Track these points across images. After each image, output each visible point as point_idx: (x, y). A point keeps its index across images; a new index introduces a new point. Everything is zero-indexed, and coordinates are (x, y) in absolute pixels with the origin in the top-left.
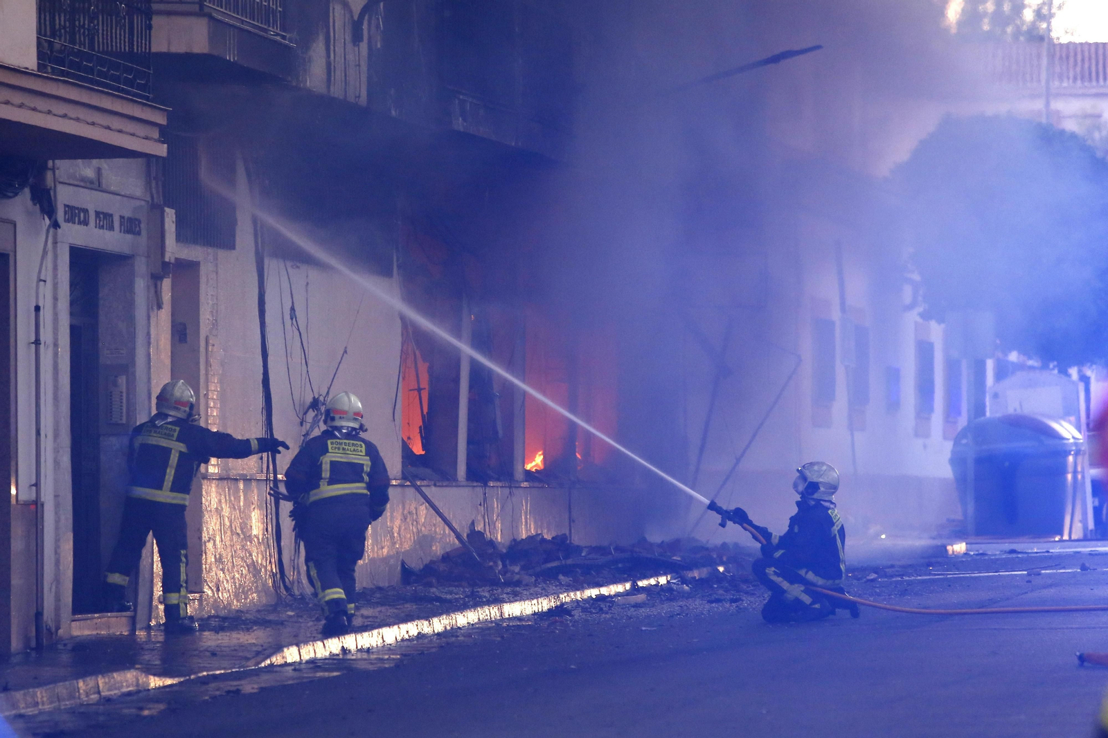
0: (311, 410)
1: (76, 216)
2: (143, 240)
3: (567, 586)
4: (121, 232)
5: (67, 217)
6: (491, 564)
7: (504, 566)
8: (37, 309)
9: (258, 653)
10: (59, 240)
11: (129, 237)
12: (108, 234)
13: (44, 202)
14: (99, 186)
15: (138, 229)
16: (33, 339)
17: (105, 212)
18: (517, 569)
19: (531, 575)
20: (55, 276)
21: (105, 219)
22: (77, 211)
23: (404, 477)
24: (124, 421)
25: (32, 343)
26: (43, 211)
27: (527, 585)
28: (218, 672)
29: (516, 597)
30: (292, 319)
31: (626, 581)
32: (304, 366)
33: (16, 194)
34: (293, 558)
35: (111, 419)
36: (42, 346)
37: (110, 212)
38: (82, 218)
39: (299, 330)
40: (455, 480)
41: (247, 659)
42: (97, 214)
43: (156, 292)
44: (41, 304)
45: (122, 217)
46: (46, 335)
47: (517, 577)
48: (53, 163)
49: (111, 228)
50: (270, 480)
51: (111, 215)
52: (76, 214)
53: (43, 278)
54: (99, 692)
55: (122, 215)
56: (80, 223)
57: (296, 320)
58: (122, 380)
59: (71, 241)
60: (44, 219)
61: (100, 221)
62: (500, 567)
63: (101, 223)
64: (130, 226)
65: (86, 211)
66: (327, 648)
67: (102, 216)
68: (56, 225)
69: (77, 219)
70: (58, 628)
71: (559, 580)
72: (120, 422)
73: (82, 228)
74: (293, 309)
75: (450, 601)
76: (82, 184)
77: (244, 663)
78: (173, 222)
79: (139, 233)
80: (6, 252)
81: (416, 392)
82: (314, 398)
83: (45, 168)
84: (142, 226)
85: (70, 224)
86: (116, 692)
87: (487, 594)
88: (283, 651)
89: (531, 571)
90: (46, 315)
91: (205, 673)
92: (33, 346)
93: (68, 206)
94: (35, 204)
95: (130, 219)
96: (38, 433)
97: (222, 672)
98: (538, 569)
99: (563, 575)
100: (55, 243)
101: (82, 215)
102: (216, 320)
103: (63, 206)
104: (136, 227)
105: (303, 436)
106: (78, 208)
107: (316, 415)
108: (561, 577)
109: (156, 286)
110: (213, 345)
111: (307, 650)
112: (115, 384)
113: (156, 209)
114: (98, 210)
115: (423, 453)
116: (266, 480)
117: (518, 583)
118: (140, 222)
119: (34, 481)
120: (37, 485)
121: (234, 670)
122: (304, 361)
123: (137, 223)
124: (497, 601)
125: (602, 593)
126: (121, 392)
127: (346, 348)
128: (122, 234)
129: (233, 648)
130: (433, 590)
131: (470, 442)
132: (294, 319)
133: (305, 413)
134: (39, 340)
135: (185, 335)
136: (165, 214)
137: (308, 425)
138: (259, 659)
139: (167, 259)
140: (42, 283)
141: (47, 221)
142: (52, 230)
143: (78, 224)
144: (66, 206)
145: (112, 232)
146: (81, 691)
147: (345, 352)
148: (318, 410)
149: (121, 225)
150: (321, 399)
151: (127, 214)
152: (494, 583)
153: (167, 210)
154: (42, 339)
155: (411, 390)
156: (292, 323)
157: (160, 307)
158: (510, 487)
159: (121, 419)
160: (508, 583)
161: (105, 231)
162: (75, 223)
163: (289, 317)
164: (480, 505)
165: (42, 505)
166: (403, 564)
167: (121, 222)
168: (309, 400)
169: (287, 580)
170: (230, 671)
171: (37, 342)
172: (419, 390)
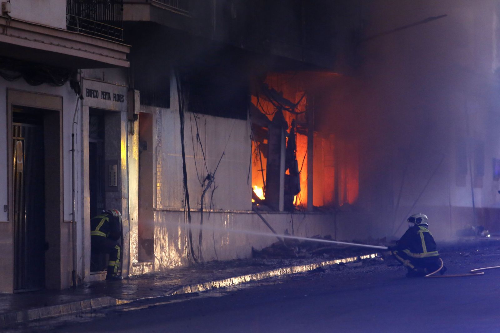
0: (207, 180)
1: (92, 94)
2: (125, 104)
3: (327, 258)
4: (114, 101)
5: (88, 94)
6: (293, 248)
7: (299, 249)
8: (73, 135)
9: (171, 289)
10: (84, 104)
11: (118, 103)
12: (108, 102)
13: (76, 88)
14: (103, 80)
15: (122, 99)
16: (71, 149)
17: (106, 91)
18: (304, 251)
19: (310, 254)
20: (82, 121)
21: (106, 95)
22: (92, 92)
23: (253, 210)
24: (116, 185)
25: (71, 151)
26: (75, 91)
27: (308, 258)
28: (150, 298)
29: (300, 264)
30: (197, 139)
31: (355, 256)
32: (203, 160)
33: (63, 84)
34: (198, 246)
35: (110, 184)
36: (75, 152)
37: (109, 92)
38: (95, 95)
39: (201, 144)
40: (278, 210)
41: (166, 292)
42: (103, 93)
43: (131, 128)
44: (75, 134)
45: (114, 94)
46: (77, 147)
47: (303, 255)
48: (80, 70)
49: (109, 99)
50: (186, 211)
51: (109, 94)
52: (92, 93)
53: (76, 121)
54: (91, 307)
55: (115, 93)
56: (94, 97)
57: (199, 140)
58: (115, 167)
59: (90, 105)
60: (76, 95)
61: (104, 96)
62: (297, 250)
63: (105, 97)
64: (118, 98)
65: (97, 92)
66: (205, 287)
67: (104, 94)
68: (82, 98)
69: (92, 95)
70: (84, 278)
71: (323, 256)
72: (114, 185)
73: (95, 99)
74: (198, 135)
75: (268, 266)
76: (95, 80)
77: (164, 293)
78: (139, 96)
79: (123, 101)
80: (58, 110)
81: (261, 172)
82: (208, 174)
83: (77, 72)
84: (124, 98)
85: (89, 98)
86: (99, 306)
87: (288, 262)
88: (183, 288)
89: (311, 252)
90: (77, 138)
91: (144, 298)
92: (71, 152)
93: (88, 89)
94: (72, 89)
95: (118, 95)
96: (73, 191)
97: (152, 297)
98: (314, 251)
99: (326, 254)
100: (82, 106)
101: (95, 93)
102: (161, 140)
103: (86, 90)
104: (121, 99)
105: (204, 191)
106: (93, 90)
107: (209, 182)
108: (325, 254)
109: (131, 125)
110: (159, 151)
111: (195, 288)
112: (112, 169)
113: (131, 91)
114: (103, 91)
115: (264, 198)
116: (185, 211)
117: (304, 257)
118: (123, 96)
119: (71, 212)
120: (73, 214)
121: (158, 297)
122: (203, 158)
123: (122, 96)
124: (291, 265)
125: (343, 262)
126: (115, 172)
127: (224, 152)
128: (114, 102)
129: (160, 287)
130: (265, 260)
131: (286, 193)
132: (198, 140)
133: (204, 181)
134: (74, 149)
135: (146, 146)
136: (135, 93)
137: (206, 187)
138: (171, 292)
139: (136, 113)
140: (75, 124)
141: (78, 96)
142: (80, 100)
143: (93, 97)
144: (87, 89)
145: (110, 101)
146: (82, 306)
147: (224, 154)
148: (210, 180)
149: (114, 97)
150: (212, 175)
151: (116, 93)
152: (293, 257)
153: (136, 91)
154: (75, 148)
155: (258, 171)
156: (198, 141)
157: (133, 134)
158: (305, 214)
159: (115, 184)
160: (300, 257)
161: (107, 100)
162: (92, 97)
163: (196, 138)
164: (291, 222)
165: (76, 223)
166: (253, 248)
167: (114, 96)
168: (206, 175)
169: (195, 256)
170: (156, 297)
171: (73, 150)
172: (262, 170)
